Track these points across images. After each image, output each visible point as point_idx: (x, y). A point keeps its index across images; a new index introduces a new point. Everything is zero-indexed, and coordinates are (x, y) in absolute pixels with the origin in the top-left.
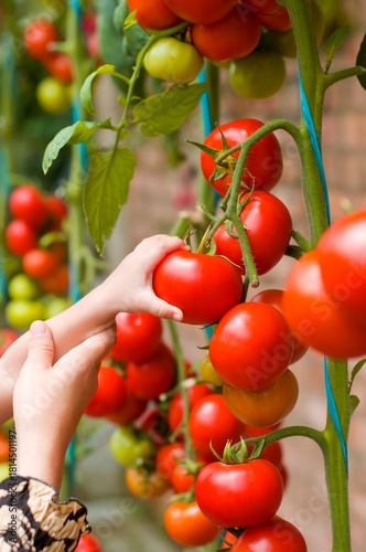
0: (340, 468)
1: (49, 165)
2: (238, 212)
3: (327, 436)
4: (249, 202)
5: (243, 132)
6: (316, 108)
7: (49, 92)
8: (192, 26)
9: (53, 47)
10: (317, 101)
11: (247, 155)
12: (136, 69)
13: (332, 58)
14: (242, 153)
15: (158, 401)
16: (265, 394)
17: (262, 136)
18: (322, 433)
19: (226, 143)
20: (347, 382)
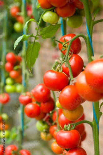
0: (97, 132)
1: (16, 47)
2: (68, 60)
3: (93, 123)
4: (71, 57)
5: (70, 37)
6: (91, 31)
7: (17, 26)
8: (56, 8)
9: (18, 14)
10: (91, 29)
11: (71, 44)
12: (40, 20)
13: (95, 17)
14: (70, 43)
15: (49, 113)
16: (74, 111)
17: (75, 39)
18: (92, 122)
19: (65, 41)
20: (99, 108)
